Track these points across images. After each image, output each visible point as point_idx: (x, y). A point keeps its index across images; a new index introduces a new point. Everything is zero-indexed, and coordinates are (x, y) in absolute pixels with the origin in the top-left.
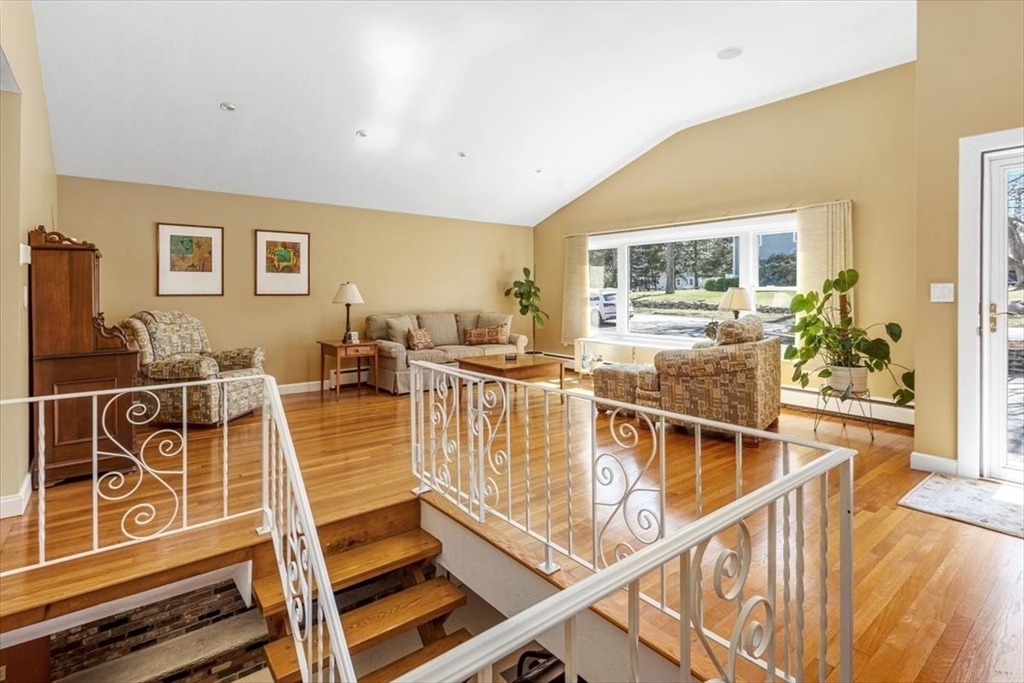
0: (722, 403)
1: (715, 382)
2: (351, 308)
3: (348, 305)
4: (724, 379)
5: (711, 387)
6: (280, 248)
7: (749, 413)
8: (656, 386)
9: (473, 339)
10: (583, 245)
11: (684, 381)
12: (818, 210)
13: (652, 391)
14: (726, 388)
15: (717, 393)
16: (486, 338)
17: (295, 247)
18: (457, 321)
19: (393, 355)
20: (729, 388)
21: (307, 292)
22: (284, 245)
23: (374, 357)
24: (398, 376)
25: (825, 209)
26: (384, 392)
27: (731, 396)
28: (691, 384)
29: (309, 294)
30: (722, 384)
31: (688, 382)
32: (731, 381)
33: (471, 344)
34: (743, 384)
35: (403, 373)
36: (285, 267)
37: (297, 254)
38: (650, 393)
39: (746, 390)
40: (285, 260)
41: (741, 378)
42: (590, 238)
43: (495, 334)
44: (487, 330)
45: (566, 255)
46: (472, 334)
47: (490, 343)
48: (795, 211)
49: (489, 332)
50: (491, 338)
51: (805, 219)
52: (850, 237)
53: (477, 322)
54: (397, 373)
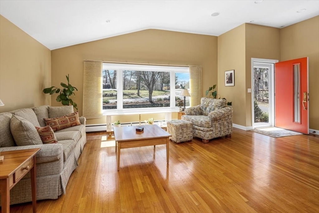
0: (227, 126)
8: (211, 126)
9: (59, 126)
10: (99, 67)
12: (195, 68)
15: (225, 123)
16: (69, 123)
19: (59, 157)
24: (62, 177)
30: (226, 120)
31: (219, 121)
32: (228, 118)
35: (63, 172)
42: (103, 63)
43: (74, 119)
44: (67, 118)
45: (84, 71)
46: (55, 122)
47: (71, 126)
48: (189, 67)
49: (70, 119)
50: (72, 122)
51: (191, 69)
52: (201, 76)
53: (49, 113)
54: (61, 174)
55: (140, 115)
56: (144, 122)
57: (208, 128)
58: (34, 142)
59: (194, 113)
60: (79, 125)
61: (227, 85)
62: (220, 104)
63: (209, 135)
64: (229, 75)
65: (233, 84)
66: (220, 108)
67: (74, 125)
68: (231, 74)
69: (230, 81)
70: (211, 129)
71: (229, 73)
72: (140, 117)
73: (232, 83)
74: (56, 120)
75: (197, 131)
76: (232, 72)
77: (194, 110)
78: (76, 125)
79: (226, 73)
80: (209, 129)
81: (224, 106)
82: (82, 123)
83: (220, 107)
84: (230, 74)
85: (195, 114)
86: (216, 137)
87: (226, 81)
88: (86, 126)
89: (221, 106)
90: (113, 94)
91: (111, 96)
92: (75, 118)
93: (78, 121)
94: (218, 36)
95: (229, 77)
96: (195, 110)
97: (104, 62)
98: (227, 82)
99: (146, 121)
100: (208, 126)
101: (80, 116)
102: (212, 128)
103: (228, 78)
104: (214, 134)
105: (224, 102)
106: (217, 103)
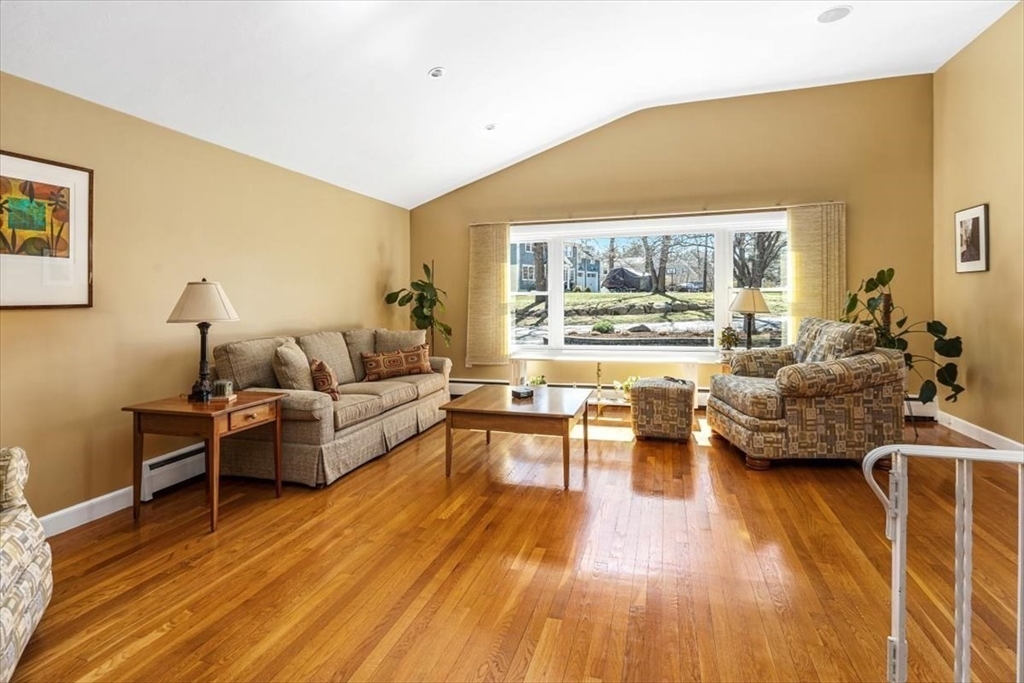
0: (864, 424)
1: (857, 400)
2: (210, 331)
3: (204, 327)
4: (868, 395)
5: (852, 406)
6: (17, 195)
7: (897, 432)
8: (780, 413)
9: (383, 369)
10: (503, 237)
11: (817, 403)
12: (812, 210)
13: (776, 419)
14: (870, 405)
15: (859, 413)
16: (405, 366)
17: (57, 198)
18: (347, 344)
19: (317, 415)
20: (874, 405)
21: (85, 301)
22: (29, 188)
23: (274, 423)
24: (325, 452)
25: (820, 209)
26: (301, 487)
27: (876, 414)
28: (826, 405)
29: (90, 305)
30: (865, 402)
31: (823, 402)
32: (876, 396)
33: (379, 378)
34: (890, 398)
35: (330, 445)
36: (33, 240)
37: (62, 212)
38: (775, 422)
39: (893, 405)
40: (30, 224)
41: (887, 391)
42: (511, 227)
43: (416, 359)
44: (402, 355)
45: (471, 249)
46: (377, 362)
47: (410, 373)
48: (785, 209)
49: (406, 357)
50: (411, 366)
51: (796, 217)
52: (844, 238)
53: (375, 343)
54: (323, 446)
55: (599, 364)
56: (612, 388)
57: (760, 418)
58: (295, 385)
59: (762, 370)
60: (428, 373)
61: (963, 267)
62: (843, 340)
63: (765, 442)
64: (970, 227)
65: (980, 265)
66: (843, 355)
67: (415, 371)
68: (976, 221)
69: (973, 252)
70: (774, 425)
71: (967, 216)
72: (599, 370)
73: (979, 259)
74: (381, 358)
75: (734, 425)
76: (979, 212)
77: (760, 358)
78: (421, 372)
79: (960, 217)
80: (764, 422)
81: (858, 349)
82: (437, 369)
83: (840, 351)
84: (971, 222)
85: (763, 373)
86: (803, 454)
87: (960, 250)
88: (450, 382)
89: (846, 348)
90: (654, 306)
91: (646, 312)
92: (419, 356)
93: (427, 364)
94: (933, 72)
95: (969, 232)
96: (763, 360)
97: (515, 225)
98: (963, 254)
99: (617, 384)
100: (761, 412)
101: (432, 353)
102: (780, 423)
103: (964, 238)
104: (795, 445)
105: (857, 333)
106: (834, 339)
